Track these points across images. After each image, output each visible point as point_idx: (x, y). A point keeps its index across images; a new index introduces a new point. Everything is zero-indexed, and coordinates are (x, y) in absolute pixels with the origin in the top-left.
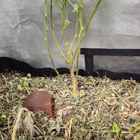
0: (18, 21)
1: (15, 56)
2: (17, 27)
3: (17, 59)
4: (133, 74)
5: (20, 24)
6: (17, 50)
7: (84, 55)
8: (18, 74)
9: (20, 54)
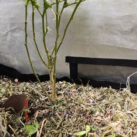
0: (8, 29)
1: (4, 61)
2: (7, 34)
3: (6, 65)
4: (113, 83)
5: (10, 31)
6: (7, 56)
7: (69, 63)
8: (6, 79)
9: (9, 60)
